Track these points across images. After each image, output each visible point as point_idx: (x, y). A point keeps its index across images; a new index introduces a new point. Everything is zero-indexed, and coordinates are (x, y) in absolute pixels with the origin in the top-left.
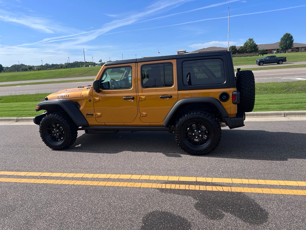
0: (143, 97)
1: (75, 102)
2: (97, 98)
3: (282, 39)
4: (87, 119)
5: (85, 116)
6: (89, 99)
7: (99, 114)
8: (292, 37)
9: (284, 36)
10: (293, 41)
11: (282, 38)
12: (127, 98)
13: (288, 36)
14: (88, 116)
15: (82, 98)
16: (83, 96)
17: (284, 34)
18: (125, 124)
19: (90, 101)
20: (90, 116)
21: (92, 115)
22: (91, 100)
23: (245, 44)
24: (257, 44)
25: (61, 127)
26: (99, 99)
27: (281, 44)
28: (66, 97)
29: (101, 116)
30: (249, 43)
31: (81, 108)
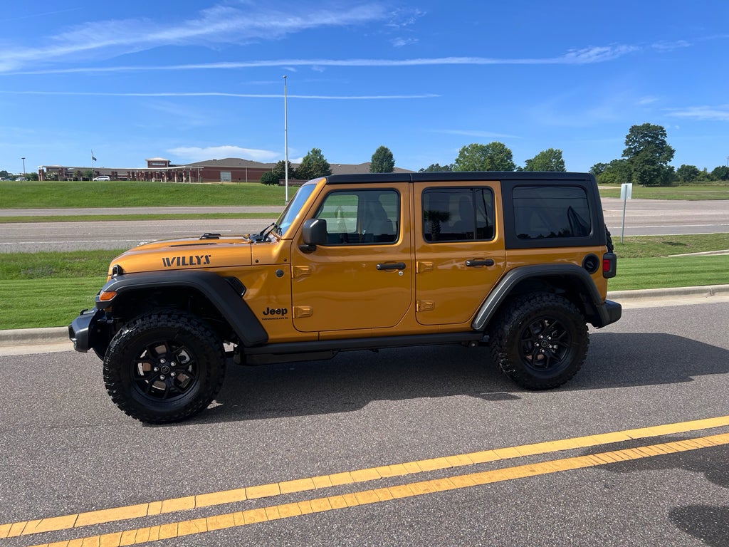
0: (429, 264)
1: (229, 279)
2: (305, 268)
3: (374, 158)
4: (264, 323)
5: (260, 316)
6: (278, 270)
7: (306, 308)
8: (391, 156)
9: (378, 151)
10: (393, 164)
11: (373, 156)
12: (387, 267)
13: (386, 152)
14: (270, 316)
15: (256, 268)
16: (257, 261)
17: (378, 147)
18: (374, 331)
19: (280, 274)
20: (276, 315)
21: (283, 312)
22: (284, 270)
23: (305, 160)
24: (328, 162)
25: (184, 353)
26: (310, 270)
27: (373, 167)
28: (199, 263)
29: (309, 315)
30: (313, 158)
31: (250, 294)
